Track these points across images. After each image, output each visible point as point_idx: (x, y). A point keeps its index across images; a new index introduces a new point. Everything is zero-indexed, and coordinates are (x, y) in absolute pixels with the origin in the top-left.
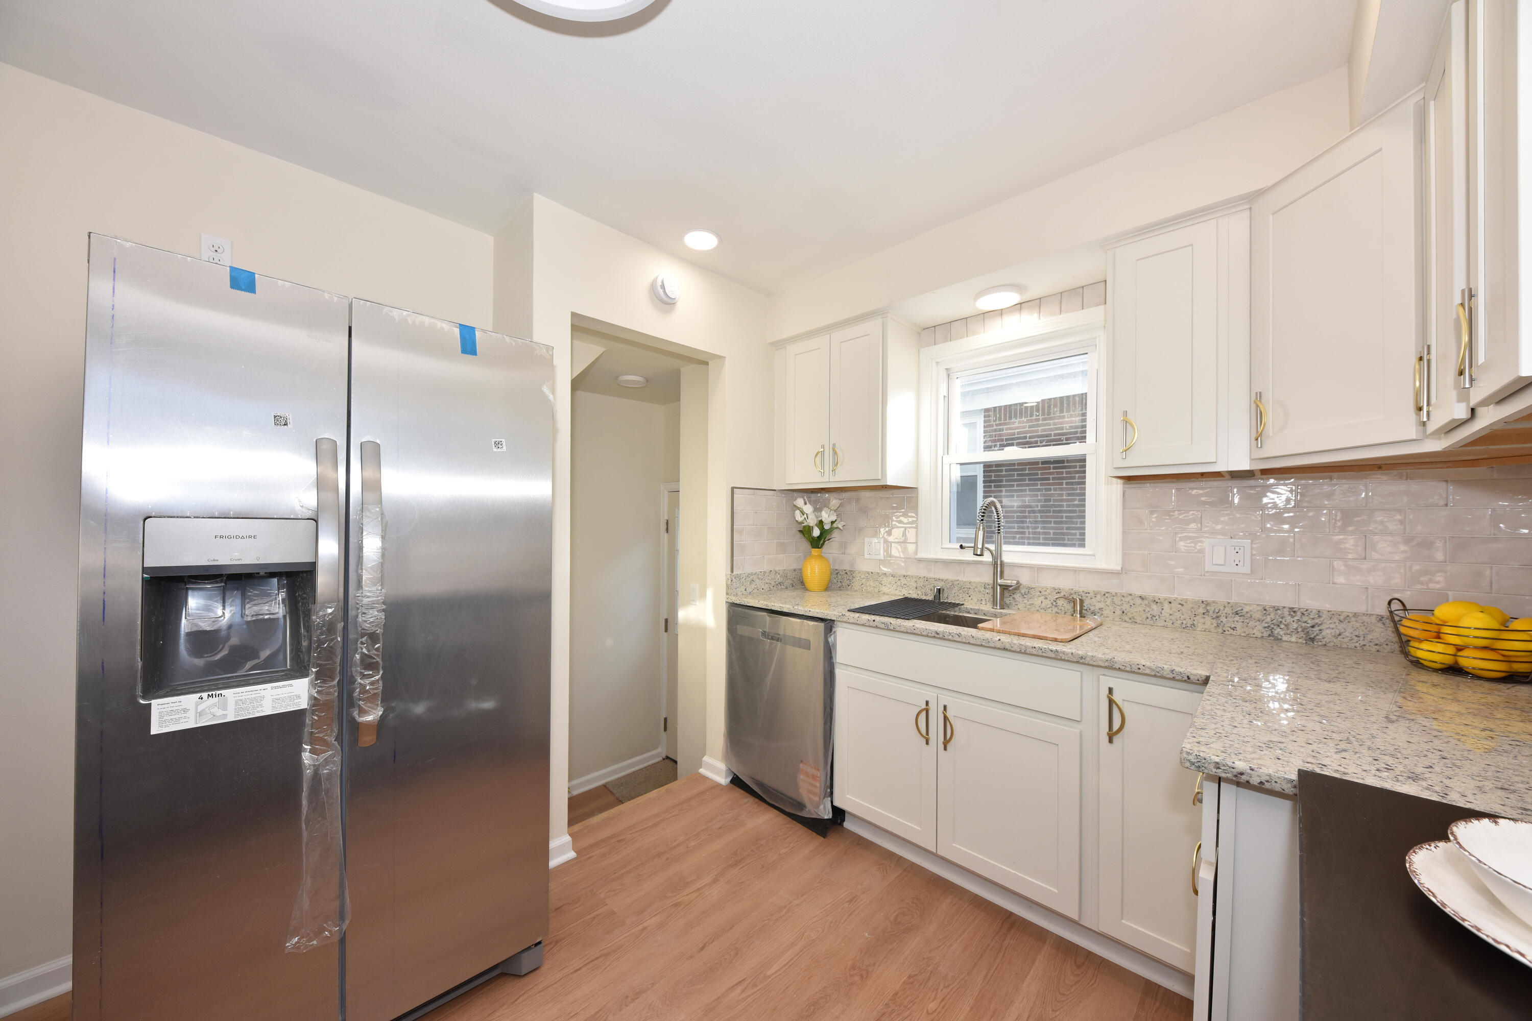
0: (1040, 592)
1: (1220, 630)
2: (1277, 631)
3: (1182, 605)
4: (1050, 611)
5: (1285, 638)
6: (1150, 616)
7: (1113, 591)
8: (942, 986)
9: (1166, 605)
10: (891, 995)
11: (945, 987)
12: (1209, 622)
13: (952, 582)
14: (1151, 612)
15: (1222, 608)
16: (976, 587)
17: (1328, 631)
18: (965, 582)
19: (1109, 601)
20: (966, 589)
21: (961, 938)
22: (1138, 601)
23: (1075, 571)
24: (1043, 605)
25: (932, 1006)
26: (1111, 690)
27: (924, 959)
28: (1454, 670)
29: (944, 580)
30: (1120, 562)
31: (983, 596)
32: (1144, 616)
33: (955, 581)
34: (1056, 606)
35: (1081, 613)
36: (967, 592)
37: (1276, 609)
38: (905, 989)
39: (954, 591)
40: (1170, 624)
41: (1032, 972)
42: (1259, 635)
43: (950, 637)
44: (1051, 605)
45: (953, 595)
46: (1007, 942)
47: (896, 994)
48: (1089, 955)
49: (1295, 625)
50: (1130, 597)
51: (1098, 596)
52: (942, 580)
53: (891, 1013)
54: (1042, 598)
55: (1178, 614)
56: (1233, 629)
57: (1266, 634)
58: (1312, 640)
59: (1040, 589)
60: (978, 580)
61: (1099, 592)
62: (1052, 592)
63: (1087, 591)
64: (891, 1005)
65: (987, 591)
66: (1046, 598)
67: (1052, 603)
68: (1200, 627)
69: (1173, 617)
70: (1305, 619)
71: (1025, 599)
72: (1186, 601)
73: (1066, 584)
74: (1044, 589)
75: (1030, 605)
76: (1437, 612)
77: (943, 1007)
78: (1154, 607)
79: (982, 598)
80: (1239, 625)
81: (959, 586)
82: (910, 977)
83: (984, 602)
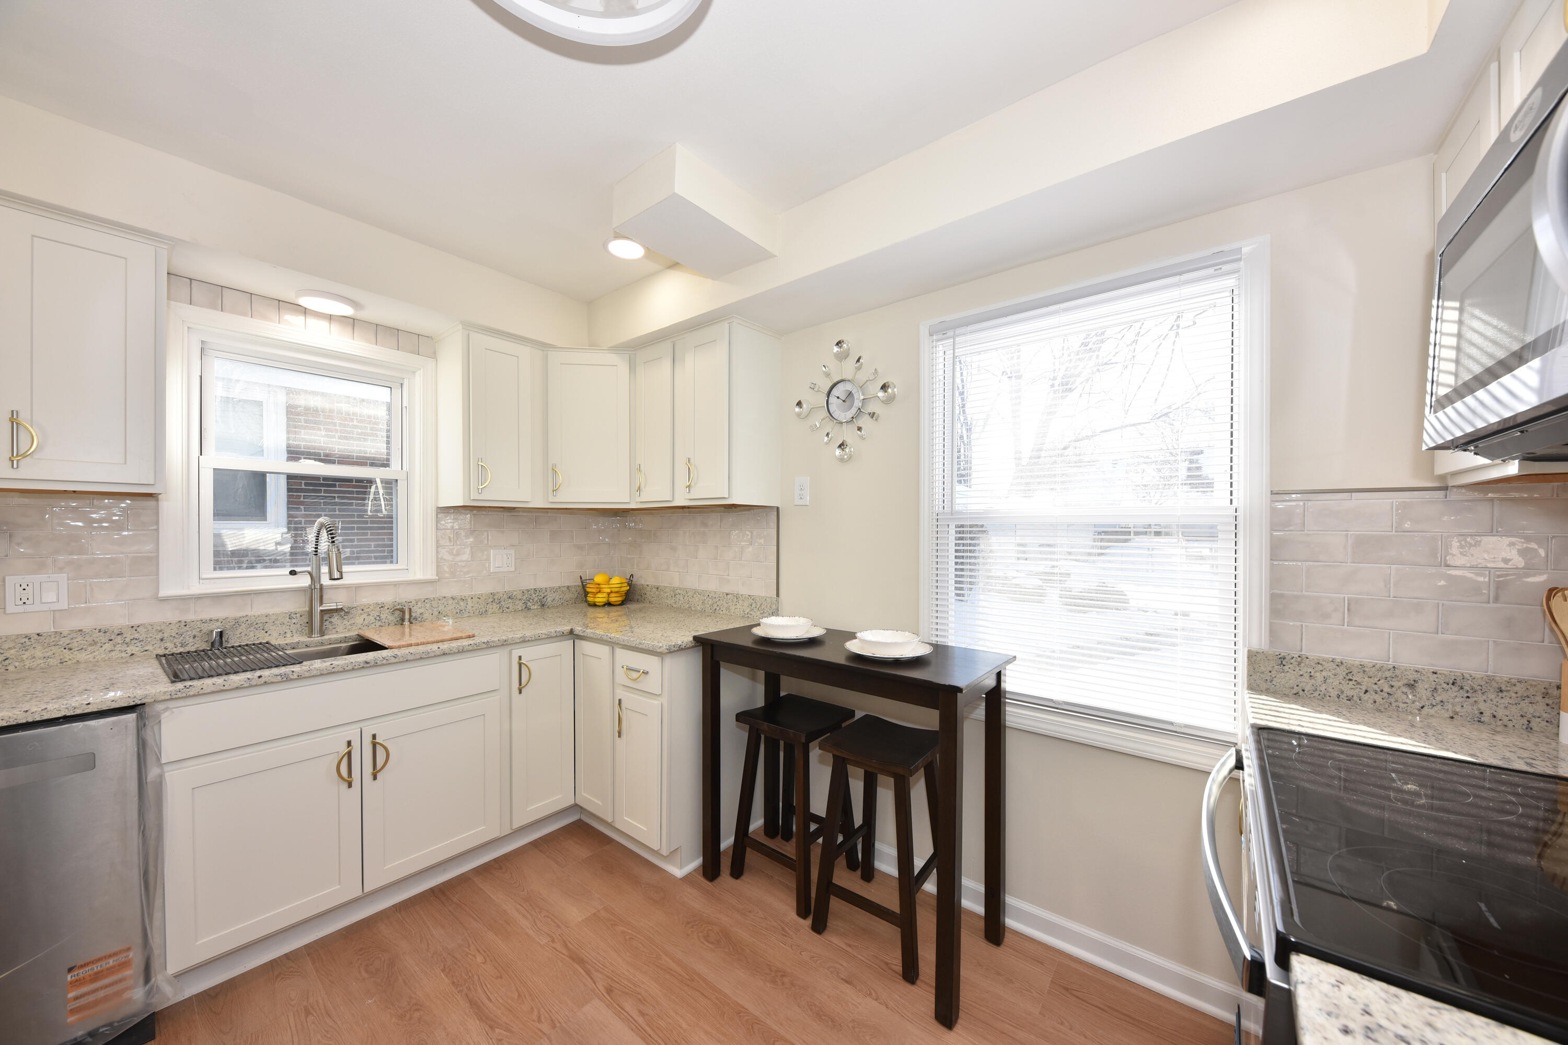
0: (363, 610)
1: (501, 611)
2: (529, 604)
3: (479, 598)
4: (374, 626)
5: (532, 608)
6: (458, 611)
7: (431, 596)
8: (467, 950)
9: (470, 600)
10: (452, 987)
11: (469, 946)
12: (495, 606)
13: (235, 619)
14: (460, 608)
15: (502, 596)
16: (277, 619)
17: (549, 599)
18: (259, 616)
19: (428, 605)
20: (261, 625)
21: (431, 927)
22: (451, 601)
23: (395, 585)
24: (366, 622)
25: (479, 959)
26: (520, 658)
27: (432, 957)
28: (609, 604)
29: (220, 620)
30: (434, 572)
31: (288, 627)
32: (455, 612)
33: (240, 617)
34: (379, 620)
35: (409, 621)
36: (262, 628)
37: (528, 591)
38: (453, 976)
39: (240, 630)
40: (472, 614)
41: (488, 893)
42: (520, 609)
43: (384, 662)
44: (374, 621)
45: (239, 635)
46: (455, 900)
47: (453, 983)
48: (496, 860)
49: (536, 599)
50: (445, 599)
51: (419, 604)
52: (217, 620)
53: (469, 989)
54: (364, 616)
55: (477, 605)
56: (508, 608)
57: (524, 608)
58: (543, 605)
59: (362, 607)
60: (277, 610)
61: (419, 600)
62: (375, 608)
63: (409, 601)
64: (461, 988)
65: (294, 621)
66: (369, 615)
67: (375, 618)
68: (490, 611)
69: (474, 609)
70: (540, 594)
71: (344, 621)
72: (482, 595)
73: (388, 598)
74: (367, 607)
75: (351, 625)
76: (595, 579)
77: (485, 952)
78: (462, 603)
79: (287, 631)
80: (510, 605)
81: (249, 622)
82: (443, 971)
83: (288, 635)
